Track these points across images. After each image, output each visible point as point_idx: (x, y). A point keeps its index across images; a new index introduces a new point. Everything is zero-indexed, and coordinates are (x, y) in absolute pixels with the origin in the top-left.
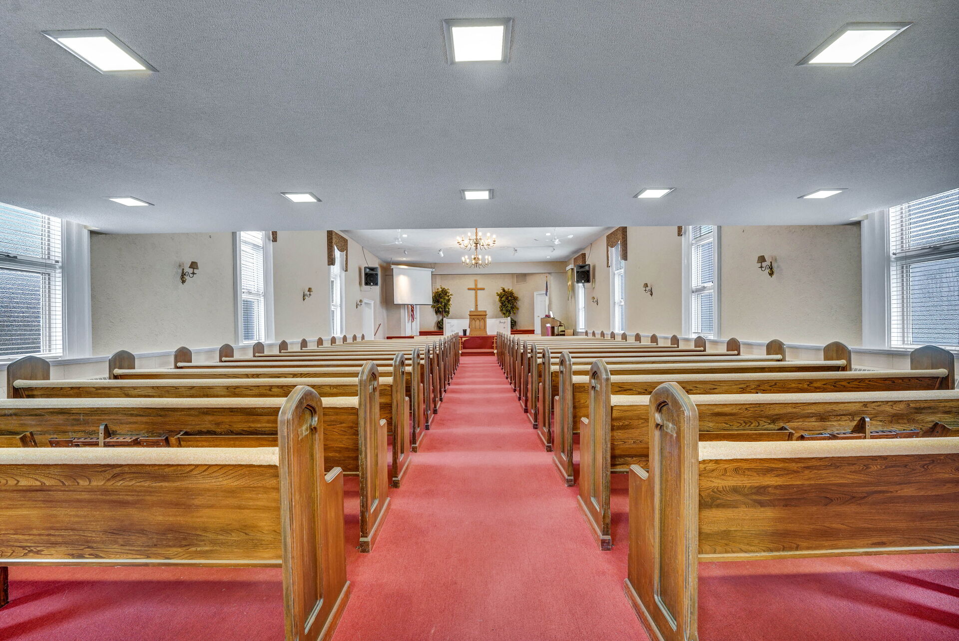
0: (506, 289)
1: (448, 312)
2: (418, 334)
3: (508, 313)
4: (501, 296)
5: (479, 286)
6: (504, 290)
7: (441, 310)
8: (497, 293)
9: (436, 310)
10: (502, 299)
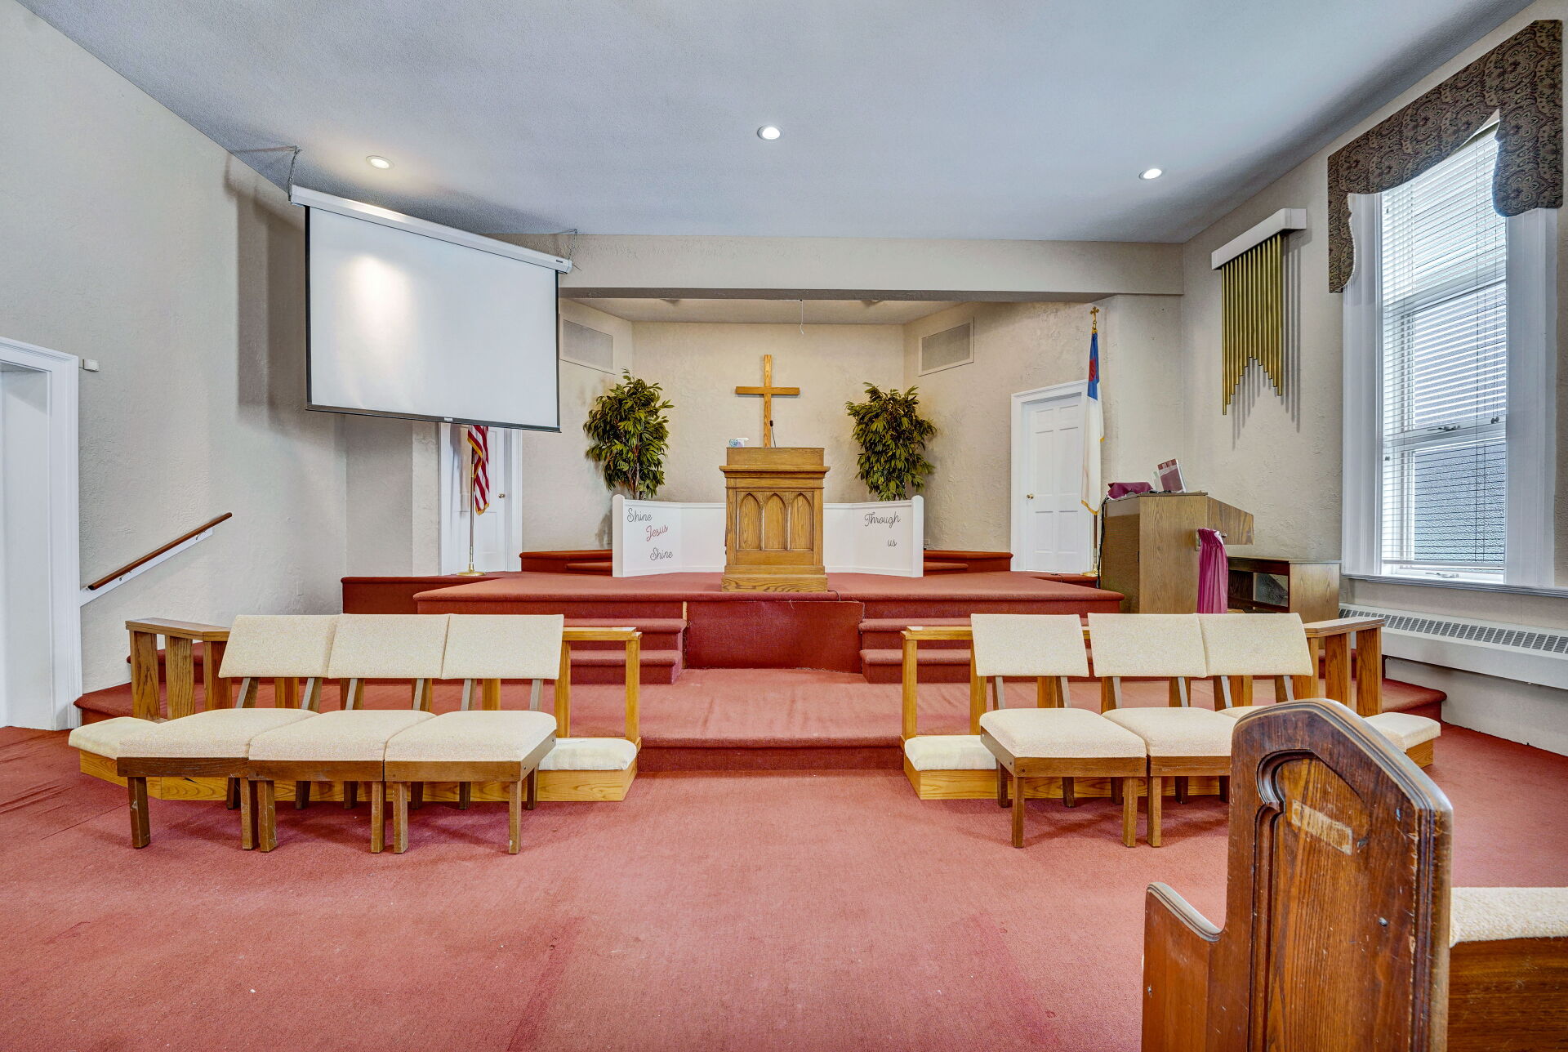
0: (885, 390)
1: (657, 480)
2: (517, 566)
3: (892, 485)
4: (864, 417)
5: (780, 382)
6: (874, 393)
7: (625, 467)
8: (851, 407)
9: (607, 468)
10: (874, 427)
